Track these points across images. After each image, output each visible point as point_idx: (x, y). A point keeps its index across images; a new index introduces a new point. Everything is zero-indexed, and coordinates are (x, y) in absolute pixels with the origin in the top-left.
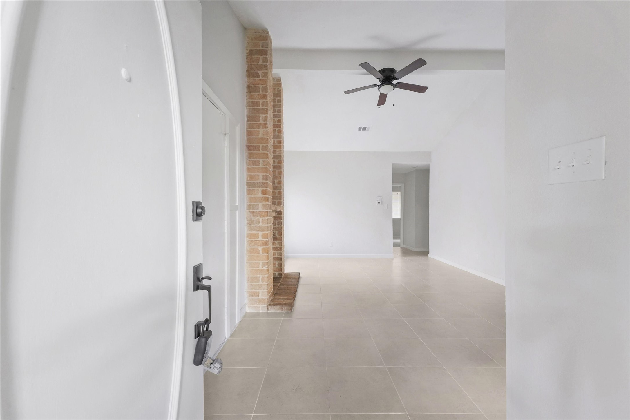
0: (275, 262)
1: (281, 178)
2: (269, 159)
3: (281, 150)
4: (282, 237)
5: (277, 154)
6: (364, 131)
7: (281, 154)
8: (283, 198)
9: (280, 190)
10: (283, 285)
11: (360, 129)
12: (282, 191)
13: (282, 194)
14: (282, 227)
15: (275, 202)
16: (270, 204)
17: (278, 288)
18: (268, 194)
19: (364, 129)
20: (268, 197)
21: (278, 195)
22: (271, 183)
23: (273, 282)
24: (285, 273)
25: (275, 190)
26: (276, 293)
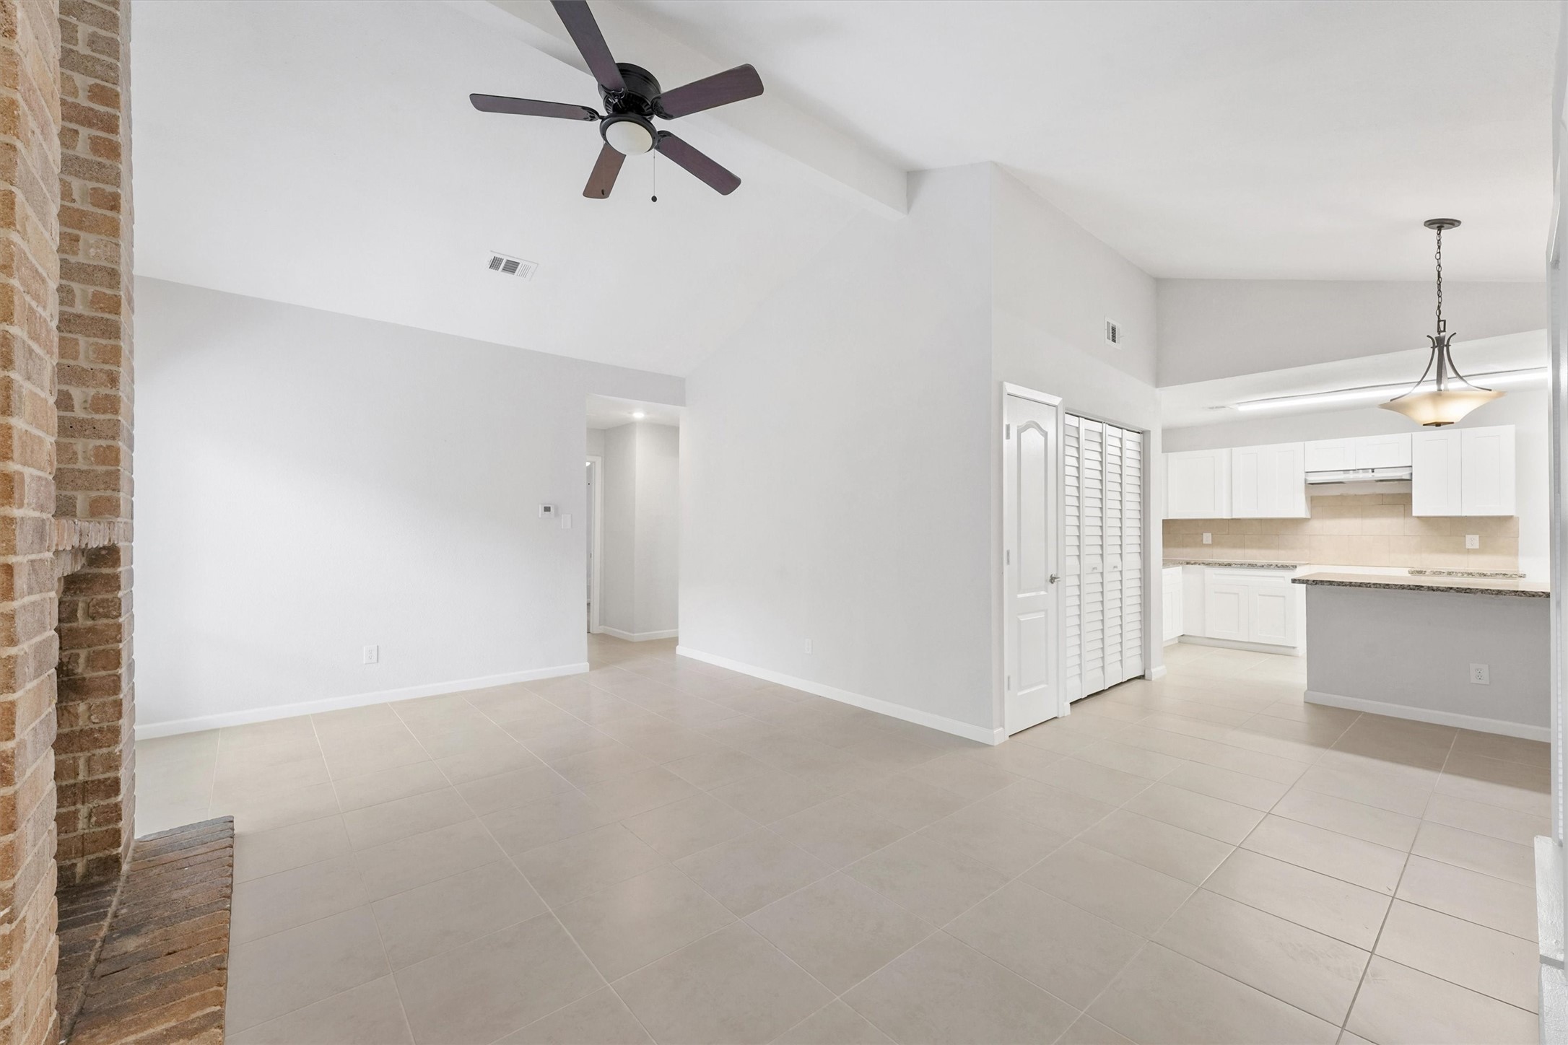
0: (72, 808)
1: (113, 380)
2: (23, 234)
3: (118, 245)
4: (119, 677)
5: (90, 249)
6: (508, 275)
7: (118, 263)
8: (132, 481)
9: (110, 442)
10: (132, 929)
11: (495, 263)
12: (121, 445)
13: (122, 464)
14: (119, 626)
15: (73, 499)
16: (37, 514)
17: (98, 961)
18: (16, 455)
19: (511, 267)
20: (21, 474)
21: (95, 467)
22: (42, 389)
23: (60, 930)
24: (142, 841)
25: (72, 440)
26: (81, 1012)
